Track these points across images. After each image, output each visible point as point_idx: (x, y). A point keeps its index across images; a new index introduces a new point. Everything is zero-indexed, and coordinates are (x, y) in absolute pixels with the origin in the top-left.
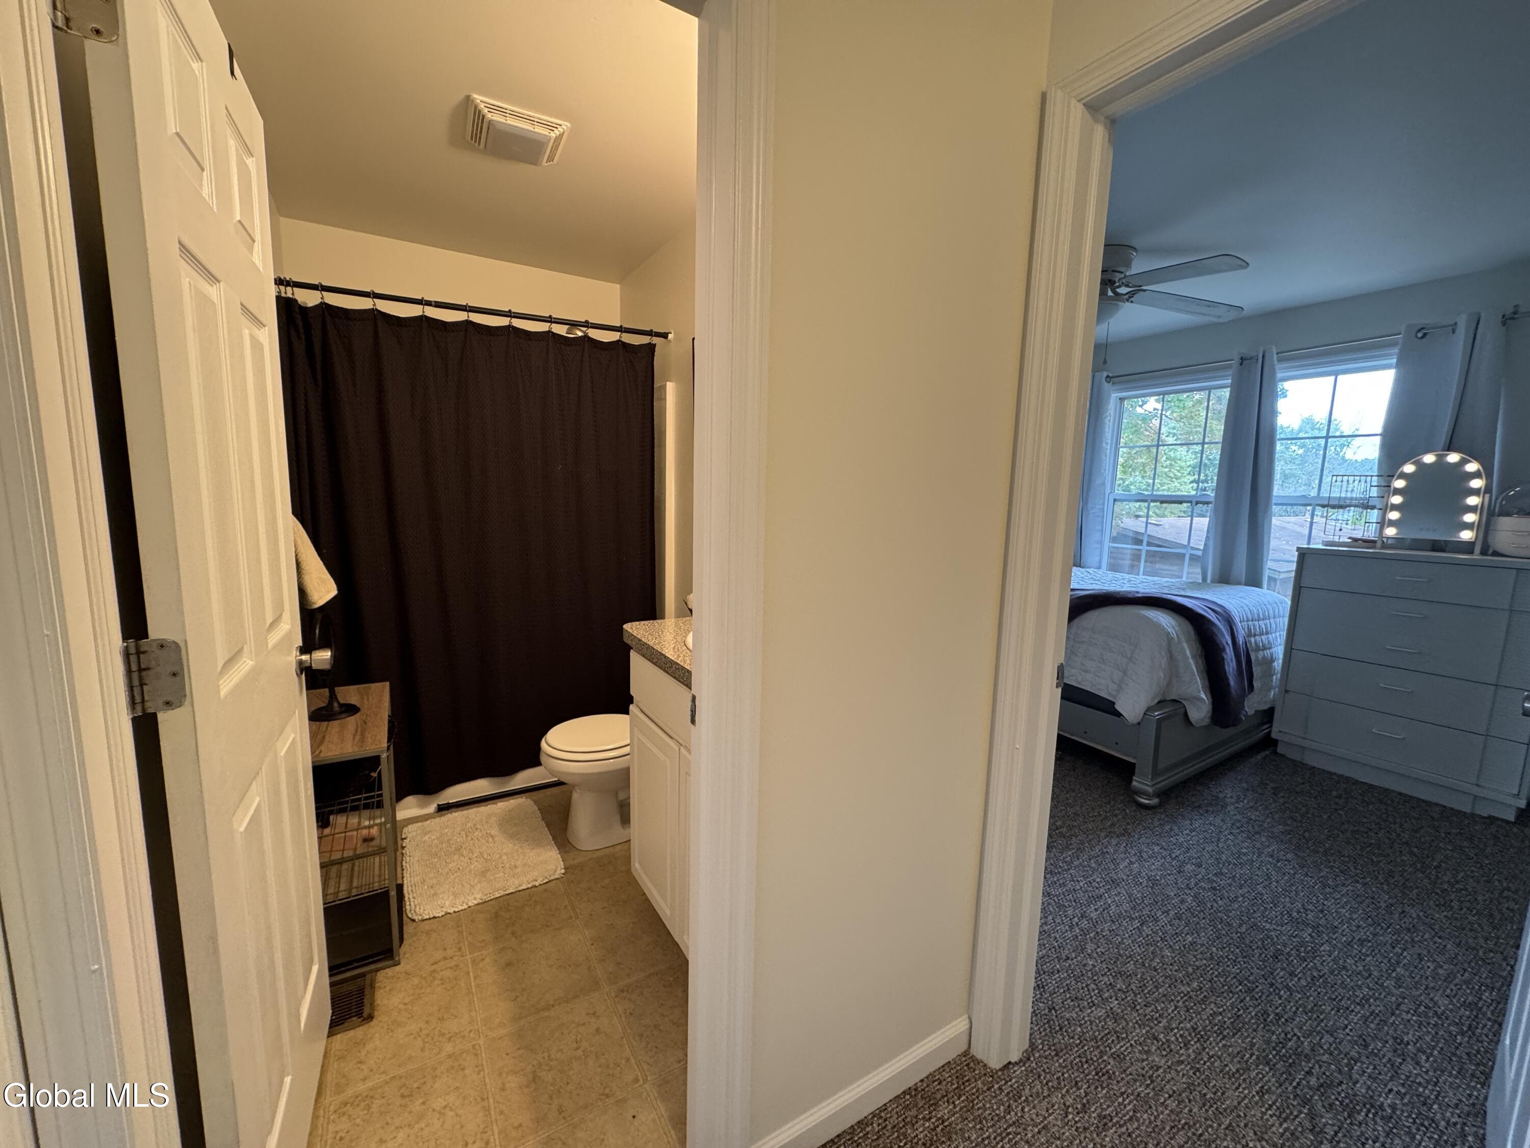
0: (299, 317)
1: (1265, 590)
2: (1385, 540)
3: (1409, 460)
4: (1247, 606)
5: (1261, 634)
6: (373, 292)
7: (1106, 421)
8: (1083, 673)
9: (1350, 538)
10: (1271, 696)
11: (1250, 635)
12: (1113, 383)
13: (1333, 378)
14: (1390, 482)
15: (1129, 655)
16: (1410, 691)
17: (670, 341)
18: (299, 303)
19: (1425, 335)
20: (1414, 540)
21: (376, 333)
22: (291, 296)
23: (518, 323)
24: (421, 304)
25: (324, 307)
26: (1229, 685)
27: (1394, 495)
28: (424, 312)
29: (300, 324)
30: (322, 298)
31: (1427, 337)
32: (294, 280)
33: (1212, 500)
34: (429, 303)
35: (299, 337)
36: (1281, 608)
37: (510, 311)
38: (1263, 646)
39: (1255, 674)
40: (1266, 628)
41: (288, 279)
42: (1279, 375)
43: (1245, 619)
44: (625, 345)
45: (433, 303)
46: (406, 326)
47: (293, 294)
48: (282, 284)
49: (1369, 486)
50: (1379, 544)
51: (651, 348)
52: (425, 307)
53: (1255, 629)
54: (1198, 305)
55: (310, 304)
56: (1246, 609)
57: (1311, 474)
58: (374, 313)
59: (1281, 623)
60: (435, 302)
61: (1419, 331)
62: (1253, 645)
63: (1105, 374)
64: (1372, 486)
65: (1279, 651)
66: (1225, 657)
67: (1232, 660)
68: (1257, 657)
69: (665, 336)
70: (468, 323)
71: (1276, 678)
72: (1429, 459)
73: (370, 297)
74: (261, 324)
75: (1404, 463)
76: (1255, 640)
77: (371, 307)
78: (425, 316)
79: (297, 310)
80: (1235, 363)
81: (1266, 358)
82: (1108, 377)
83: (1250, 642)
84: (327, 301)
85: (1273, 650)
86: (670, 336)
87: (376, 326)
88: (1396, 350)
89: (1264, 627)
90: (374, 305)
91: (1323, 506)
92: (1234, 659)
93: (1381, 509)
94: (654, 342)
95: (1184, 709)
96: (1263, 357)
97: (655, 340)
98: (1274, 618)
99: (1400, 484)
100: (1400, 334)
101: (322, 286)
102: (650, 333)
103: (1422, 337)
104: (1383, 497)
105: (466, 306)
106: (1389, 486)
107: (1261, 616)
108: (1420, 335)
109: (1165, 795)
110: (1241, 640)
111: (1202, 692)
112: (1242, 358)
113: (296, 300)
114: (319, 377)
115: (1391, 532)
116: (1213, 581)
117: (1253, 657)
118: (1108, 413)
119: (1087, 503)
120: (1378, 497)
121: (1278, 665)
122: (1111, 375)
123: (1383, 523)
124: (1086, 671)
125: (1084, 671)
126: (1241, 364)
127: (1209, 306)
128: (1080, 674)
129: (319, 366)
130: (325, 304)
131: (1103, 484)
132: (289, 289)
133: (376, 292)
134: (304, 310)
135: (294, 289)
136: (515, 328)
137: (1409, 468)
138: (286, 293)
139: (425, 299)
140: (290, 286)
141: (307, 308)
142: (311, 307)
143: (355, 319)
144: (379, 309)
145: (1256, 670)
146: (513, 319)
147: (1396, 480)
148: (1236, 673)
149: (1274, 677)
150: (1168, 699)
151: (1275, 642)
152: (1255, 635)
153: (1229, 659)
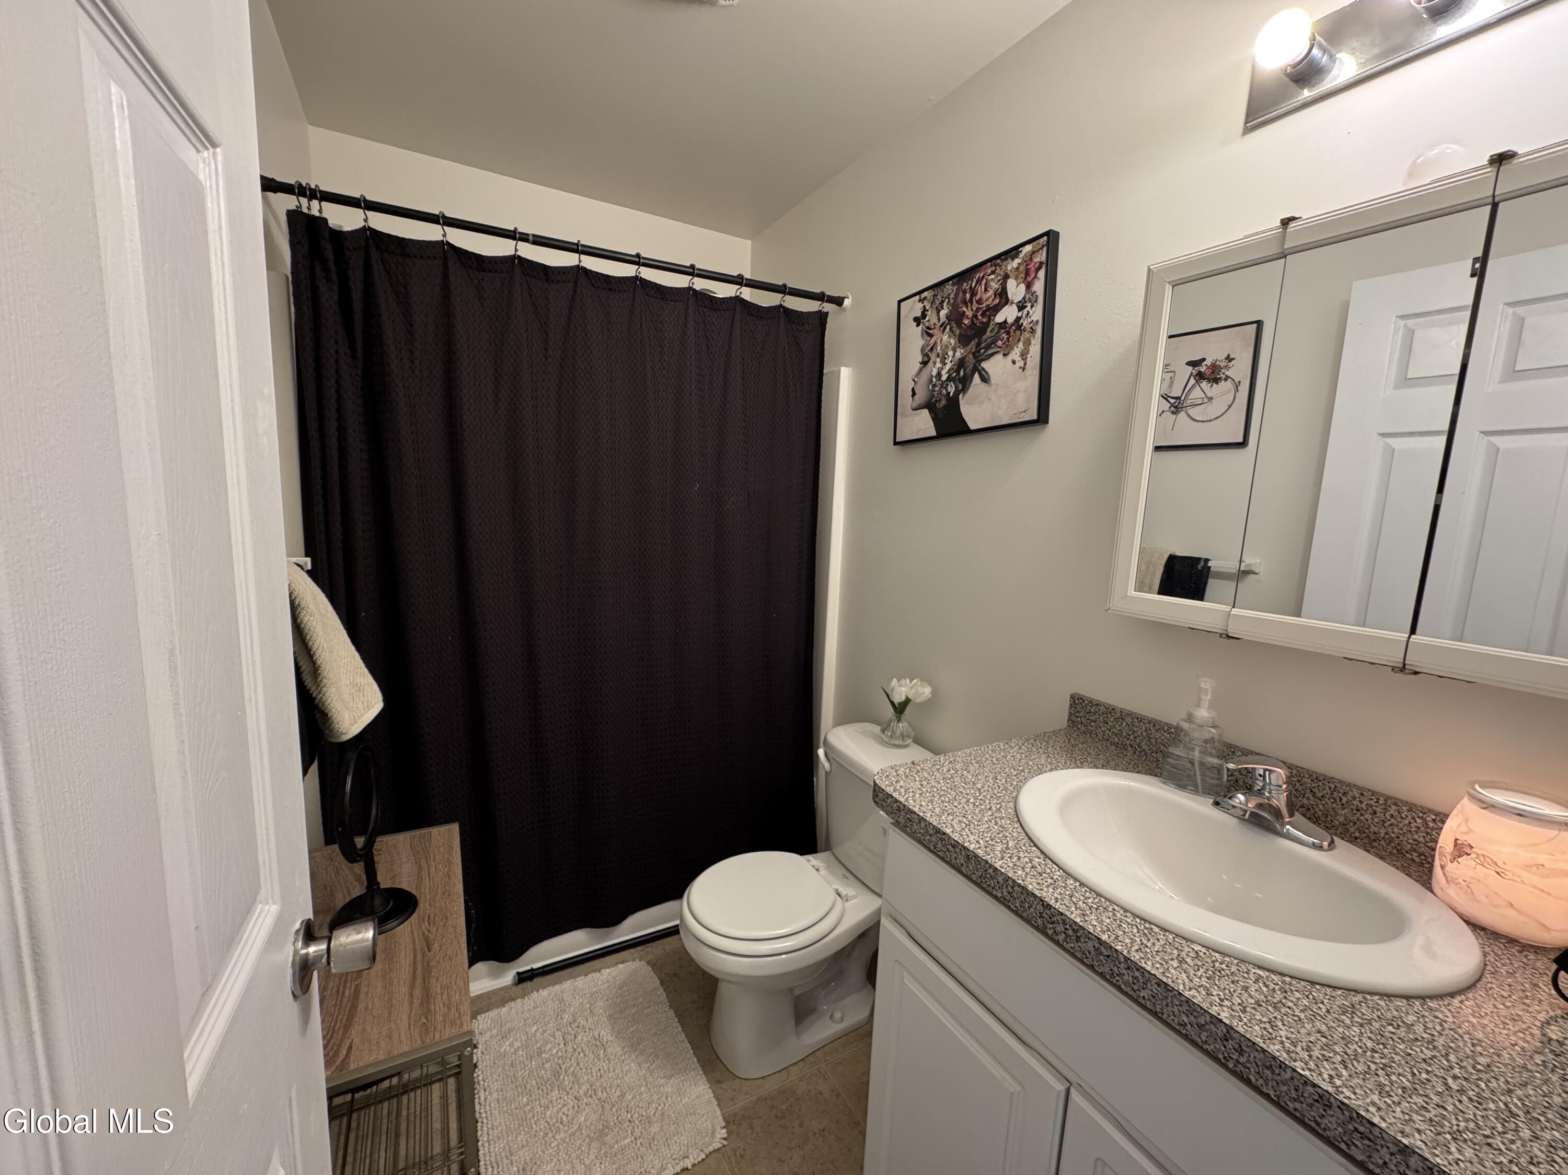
0: (329, 246)
6: (444, 216)
17: (845, 309)
18: (330, 225)
21: (446, 277)
22: (317, 214)
23: (648, 274)
24: (514, 238)
25: (369, 235)
28: (516, 250)
29: (330, 256)
30: (366, 220)
32: (322, 188)
34: (524, 238)
35: (329, 280)
37: (638, 255)
41: (313, 187)
44: (788, 312)
45: (531, 238)
46: (490, 271)
47: (320, 211)
48: (304, 195)
51: (822, 318)
52: (519, 243)
55: (347, 228)
58: (445, 249)
60: (534, 235)
69: (839, 301)
70: (579, 270)
73: (438, 223)
74: (207, 140)
77: (441, 238)
78: (519, 258)
79: (327, 235)
84: (372, 226)
86: (847, 302)
87: (446, 267)
90: (444, 235)
94: (825, 310)
97: (828, 307)
101: (365, 200)
102: (820, 297)
105: (577, 245)
113: (325, 220)
114: (359, 345)
129: (358, 327)
130: (370, 229)
132: (315, 203)
133: (447, 215)
134: (338, 236)
135: (323, 203)
136: (643, 281)
138: (309, 208)
139: (520, 230)
140: (316, 198)
141: (341, 232)
142: (348, 232)
143: (415, 256)
144: (451, 241)
146: (642, 268)
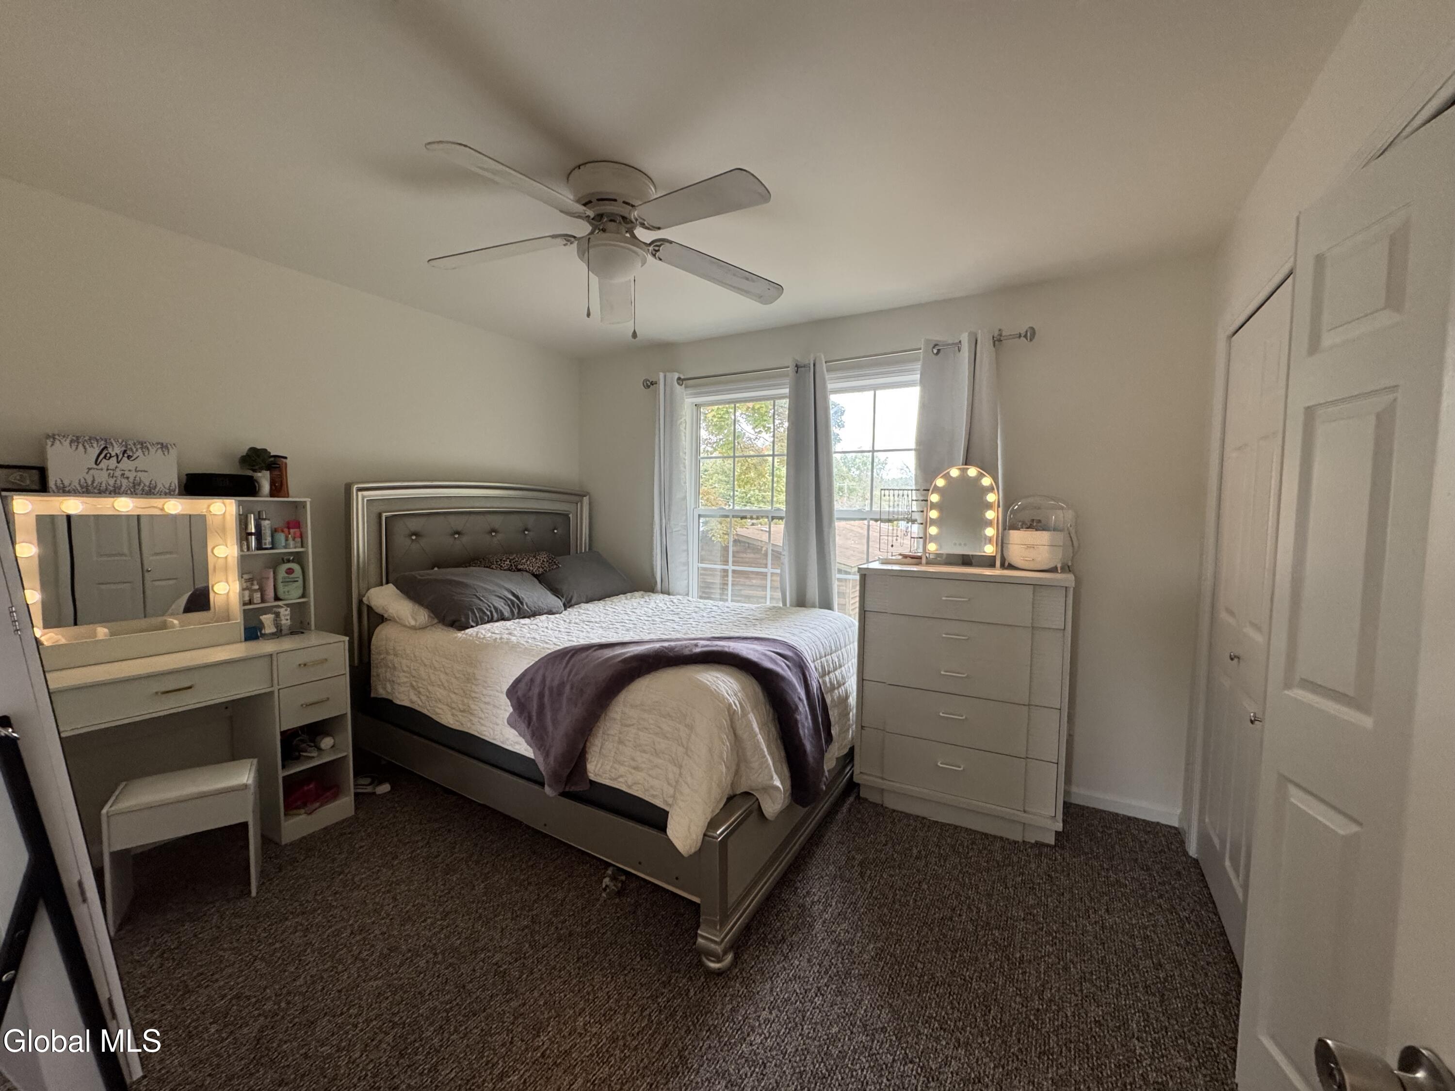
1: (836, 613)
2: (927, 555)
3: (938, 476)
4: (819, 639)
5: (835, 669)
7: (682, 428)
8: (633, 771)
9: (900, 554)
10: (850, 736)
11: (824, 674)
12: (686, 387)
13: (872, 392)
14: (927, 495)
15: (685, 743)
16: (964, 717)
19: (939, 350)
20: (949, 555)
26: (805, 751)
27: (931, 509)
31: (942, 351)
33: (784, 515)
36: (850, 633)
38: (838, 682)
39: (832, 719)
40: (839, 660)
42: (830, 386)
43: (818, 657)
49: (910, 500)
50: (924, 560)
53: (828, 665)
54: (734, 275)
56: (818, 643)
57: (864, 488)
59: (852, 650)
61: (934, 347)
62: (828, 685)
63: (676, 375)
64: (912, 500)
65: (852, 684)
66: (798, 717)
67: (807, 718)
68: (833, 700)
71: (852, 714)
72: (955, 473)
75: (935, 477)
76: (830, 679)
80: (791, 370)
81: (817, 366)
82: (679, 379)
83: (824, 682)
85: (847, 685)
88: (918, 366)
89: (836, 660)
91: (876, 520)
92: (809, 717)
93: (922, 524)
95: (757, 803)
96: (814, 365)
98: (845, 646)
99: (935, 498)
100: (920, 349)
103: (937, 354)
104: (922, 511)
106: (927, 501)
107: (833, 648)
108: (935, 351)
109: (738, 946)
110: (814, 685)
111: (775, 777)
112: (797, 366)
115: (932, 547)
116: (791, 605)
117: (828, 700)
118: (682, 420)
119: (669, 519)
120: (918, 511)
121: (853, 700)
122: (682, 377)
123: (925, 538)
124: (636, 768)
125: (634, 768)
126: (797, 372)
127: (747, 279)
128: (631, 773)
131: (685, 498)
137: (940, 482)
145: (833, 714)
147: (932, 493)
148: (812, 732)
149: (851, 714)
150: (738, 792)
151: (849, 674)
152: (829, 672)
153: (803, 716)
